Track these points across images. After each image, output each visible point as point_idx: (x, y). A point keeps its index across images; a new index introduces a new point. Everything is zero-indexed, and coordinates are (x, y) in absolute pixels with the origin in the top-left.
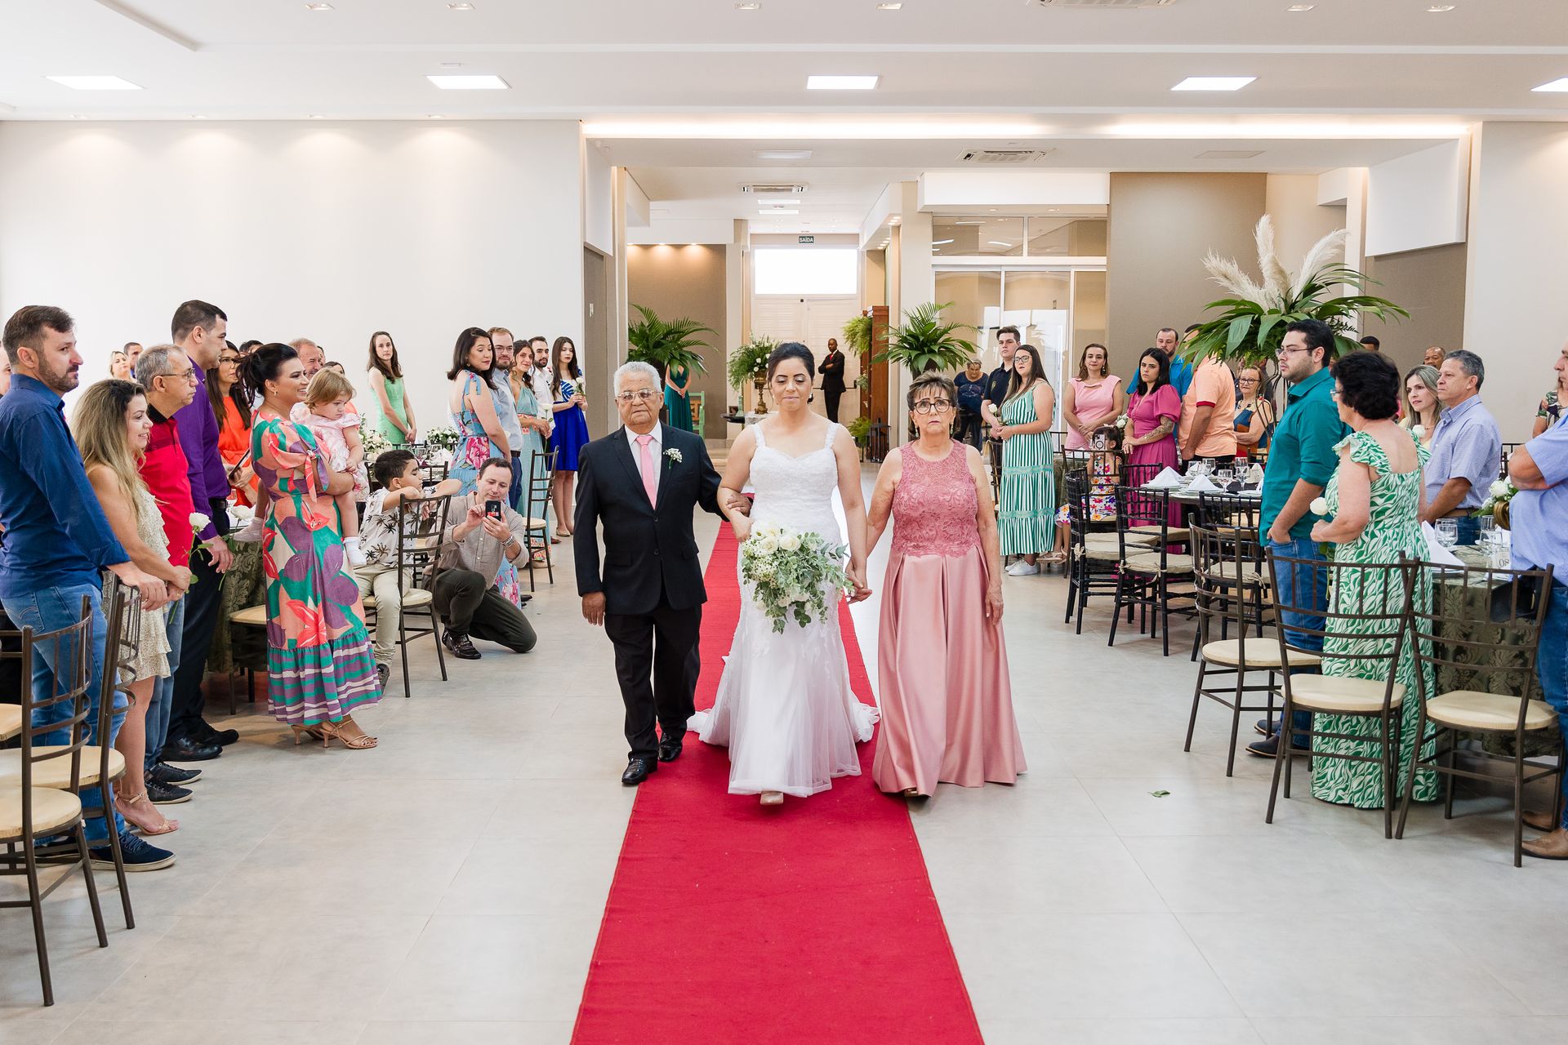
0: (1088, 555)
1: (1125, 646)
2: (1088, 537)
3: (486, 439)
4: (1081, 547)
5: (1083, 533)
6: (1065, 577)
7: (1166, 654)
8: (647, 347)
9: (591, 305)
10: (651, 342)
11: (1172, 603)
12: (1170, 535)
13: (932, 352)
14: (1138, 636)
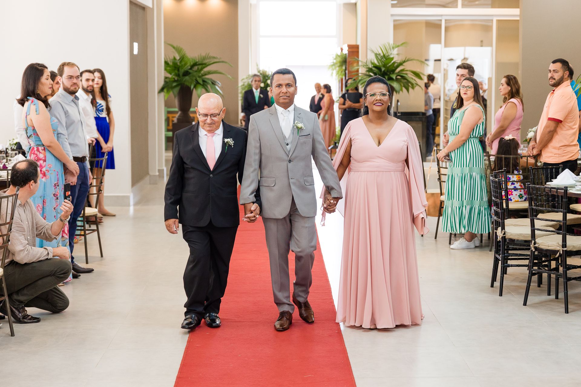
0: (508, 236)
1: (535, 306)
2: (508, 222)
3: (43, 148)
4: (502, 230)
5: (504, 219)
6: (491, 251)
7: (567, 311)
8: (178, 75)
9: (136, 45)
10: (182, 71)
11: (571, 273)
12: (569, 220)
13: (391, 79)
14: (545, 297)
